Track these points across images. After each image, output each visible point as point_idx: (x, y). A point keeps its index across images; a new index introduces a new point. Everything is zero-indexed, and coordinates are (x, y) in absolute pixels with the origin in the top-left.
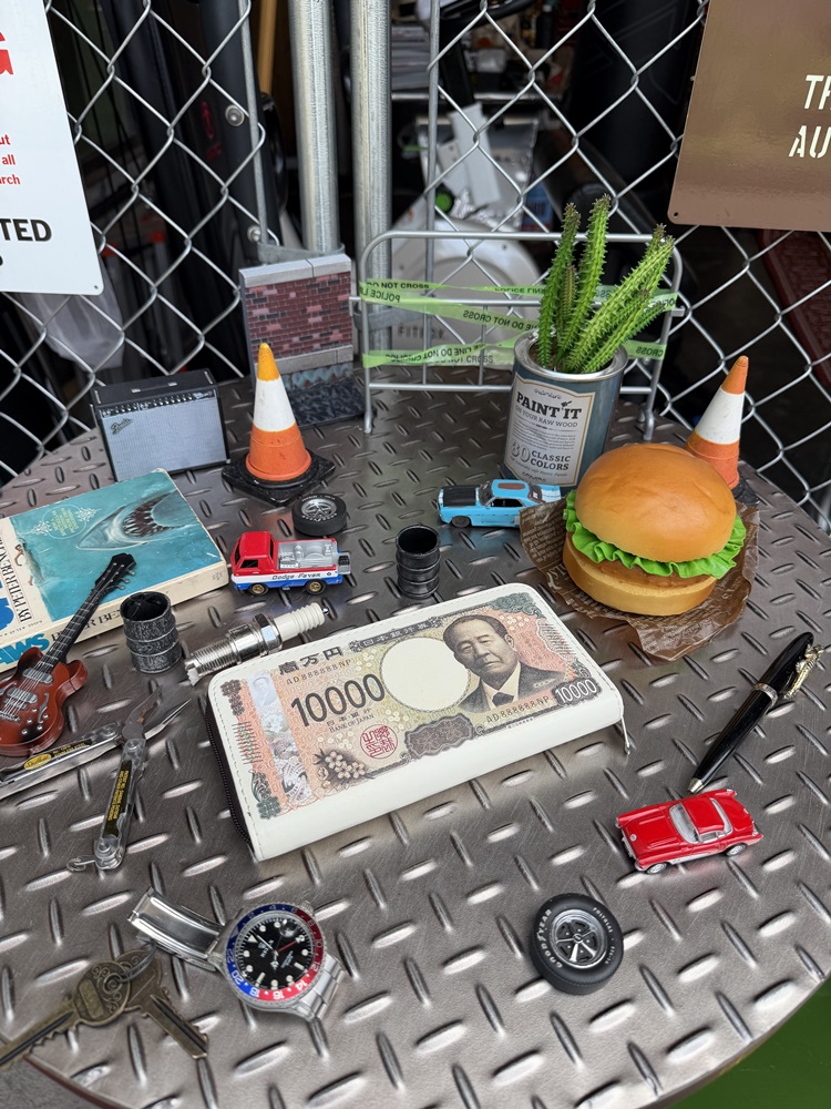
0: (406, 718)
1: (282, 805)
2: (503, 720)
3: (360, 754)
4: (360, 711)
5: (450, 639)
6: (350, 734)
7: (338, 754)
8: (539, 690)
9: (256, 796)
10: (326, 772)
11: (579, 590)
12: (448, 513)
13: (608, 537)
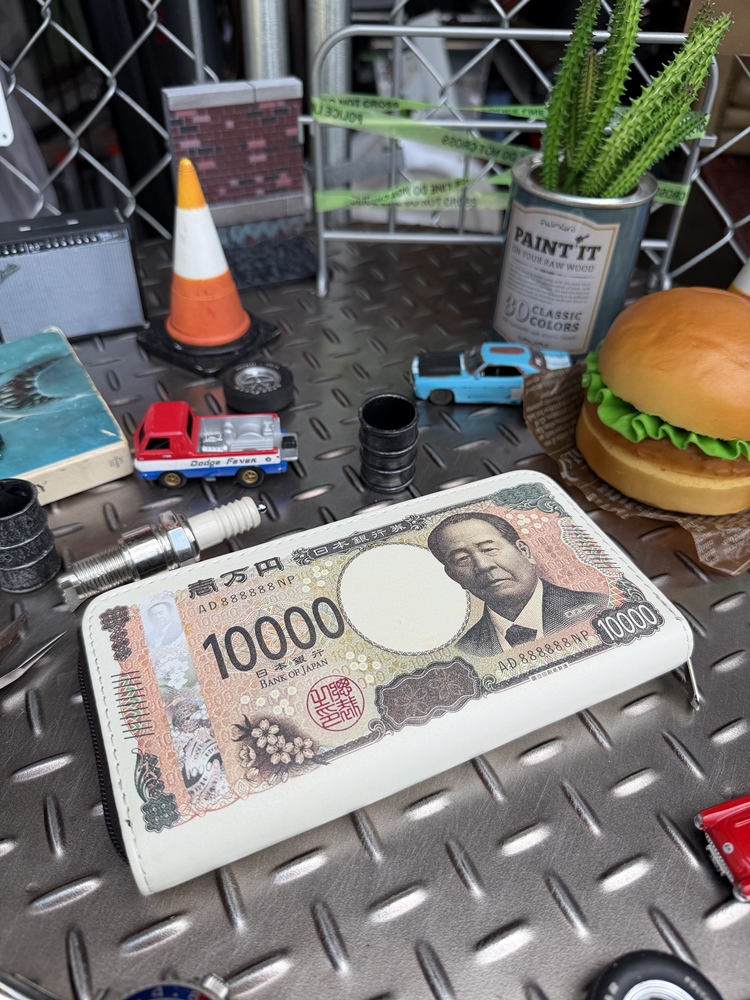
0: (377, 665)
1: (181, 808)
2: (524, 668)
3: (305, 723)
4: (308, 654)
5: (438, 545)
6: (292, 691)
7: (272, 724)
8: (573, 622)
9: (140, 792)
10: (253, 754)
11: (601, 482)
12: (425, 385)
13: (650, 406)
